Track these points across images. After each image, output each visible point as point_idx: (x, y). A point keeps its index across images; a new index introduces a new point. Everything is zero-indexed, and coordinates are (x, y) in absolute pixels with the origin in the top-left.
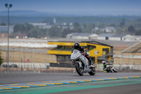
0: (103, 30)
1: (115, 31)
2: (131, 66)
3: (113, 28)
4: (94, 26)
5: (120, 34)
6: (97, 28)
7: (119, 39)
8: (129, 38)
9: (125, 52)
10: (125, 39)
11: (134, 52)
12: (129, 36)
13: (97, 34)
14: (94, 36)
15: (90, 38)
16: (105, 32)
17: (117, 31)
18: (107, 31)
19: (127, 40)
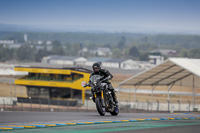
0: (94, 52)
1: (111, 53)
2: (132, 104)
3: (108, 50)
4: (81, 46)
5: (117, 58)
6: (85, 50)
7: (116, 65)
8: (130, 64)
9: (124, 84)
10: (124, 65)
11: (138, 84)
12: (130, 61)
13: (85, 57)
14: (81, 61)
15: (75, 63)
16: (97, 55)
17: (114, 53)
18: (100, 53)
19: (128, 67)
